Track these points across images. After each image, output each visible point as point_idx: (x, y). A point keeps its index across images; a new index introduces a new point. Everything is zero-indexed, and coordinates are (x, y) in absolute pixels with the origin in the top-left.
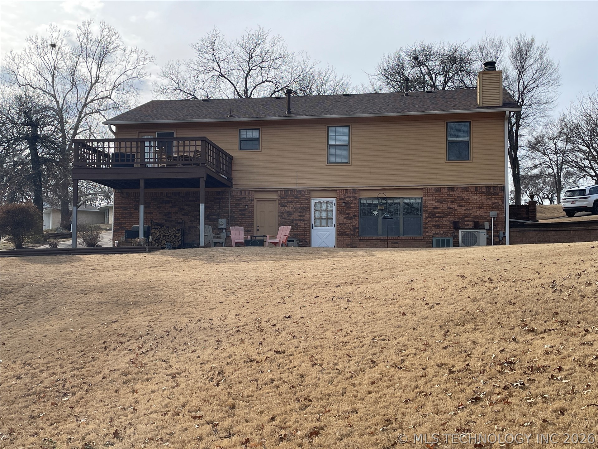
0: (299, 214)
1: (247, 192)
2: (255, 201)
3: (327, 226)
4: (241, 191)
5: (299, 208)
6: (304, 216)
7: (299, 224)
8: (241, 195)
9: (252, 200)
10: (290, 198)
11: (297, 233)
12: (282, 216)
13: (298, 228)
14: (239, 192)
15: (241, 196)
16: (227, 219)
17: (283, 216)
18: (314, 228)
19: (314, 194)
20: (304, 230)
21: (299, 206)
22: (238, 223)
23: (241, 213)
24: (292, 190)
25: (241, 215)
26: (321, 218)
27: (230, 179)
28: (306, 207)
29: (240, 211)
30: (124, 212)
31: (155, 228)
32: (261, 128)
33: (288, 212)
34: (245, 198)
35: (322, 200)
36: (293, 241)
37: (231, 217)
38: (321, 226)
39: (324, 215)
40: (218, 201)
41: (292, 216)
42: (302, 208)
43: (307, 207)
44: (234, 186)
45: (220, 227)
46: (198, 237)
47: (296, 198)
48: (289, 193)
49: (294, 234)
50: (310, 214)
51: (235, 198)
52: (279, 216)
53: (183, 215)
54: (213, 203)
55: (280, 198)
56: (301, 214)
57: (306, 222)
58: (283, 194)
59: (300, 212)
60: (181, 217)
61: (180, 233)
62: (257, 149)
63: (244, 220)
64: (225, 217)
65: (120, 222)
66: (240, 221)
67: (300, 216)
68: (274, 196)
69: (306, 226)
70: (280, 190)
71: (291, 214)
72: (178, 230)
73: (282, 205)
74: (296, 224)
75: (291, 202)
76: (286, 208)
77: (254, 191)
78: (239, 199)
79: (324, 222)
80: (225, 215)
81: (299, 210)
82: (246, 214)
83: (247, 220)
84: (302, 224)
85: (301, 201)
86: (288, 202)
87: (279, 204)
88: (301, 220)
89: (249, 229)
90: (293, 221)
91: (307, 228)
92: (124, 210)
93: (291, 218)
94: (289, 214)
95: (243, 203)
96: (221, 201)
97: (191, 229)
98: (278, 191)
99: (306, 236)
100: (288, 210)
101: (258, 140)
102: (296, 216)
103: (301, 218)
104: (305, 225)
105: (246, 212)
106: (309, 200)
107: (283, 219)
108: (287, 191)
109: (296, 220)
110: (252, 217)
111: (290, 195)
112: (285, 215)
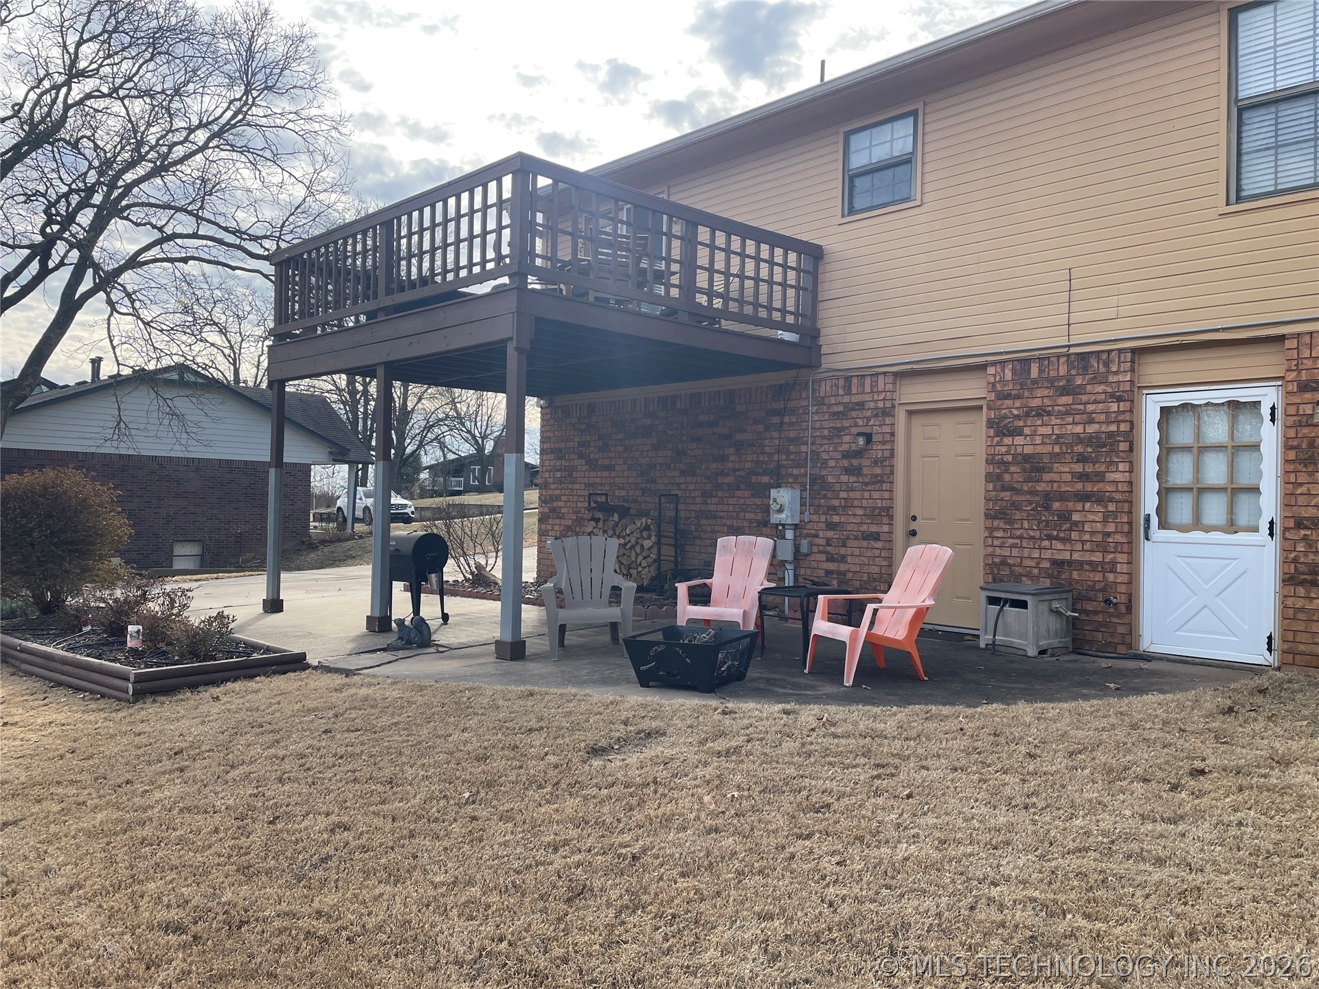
0: (1078, 468)
1: (868, 381)
2: (901, 415)
3: (1231, 527)
4: (848, 379)
5: (1078, 439)
6: (1100, 477)
7: (1076, 517)
8: (848, 392)
9: (888, 412)
10: (1039, 393)
11: (1067, 556)
12: (999, 477)
13: (1074, 535)
14: (842, 382)
15: (846, 399)
16: (803, 490)
17: (1007, 477)
18: (1156, 533)
19: (1155, 370)
20: (1103, 547)
21: (1079, 429)
22: (836, 503)
23: (845, 463)
24: (1045, 358)
25: (849, 471)
26: (1200, 491)
27: (811, 336)
28: (1110, 435)
29: (846, 455)
32: (919, 106)
33: (1027, 458)
34: (861, 406)
35: (1197, 397)
36: (1023, 605)
37: (813, 480)
38: (1197, 524)
39: (1215, 470)
40: (776, 420)
41: (1046, 477)
42: (1090, 440)
43: (1118, 433)
44: (826, 363)
45: (775, 518)
47: (1064, 391)
48: (1034, 372)
49: (1055, 563)
50: (1133, 468)
51: (830, 406)
52: (989, 477)
54: (761, 428)
55: (992, 396)
56: (1089, 468)
57: (1112, 507)
58: (1008, 375)
59: (1082, 459)
61: (653, 538)
62: (907, 199)
63: (857, 495)
64: (796, 482)
66: (843, 495)
67: (1084, 477)
68: (972, 389)
69: (1111, 528)
70: (994, 364)
71: (1040, 470)
72: (647, 528)
73: (1001, 428)
74: (1065, 516)
75: (1041, 412)
76: (1019, 440)
77: (896, 374)
78: (841, 409)
79: (1215, 509)
80: (796, 472)
81: (1079, 449)
82: (865, 471)
83: (866, 494)
84: (1091, 516)
85: (1090, 408)
86: (1027, 415)
87: (990, 424)
88: (1084, 497)
89: (874, 528)
90: (1048, 497)
91: (1119, 538)
93: (1041, 487)
94: (1033, 466)
95: (856, 425)
96: (786, 419)
98: (982, 367)
99: (1111, 577)
100: (1028, 450)
102: (1063, 475)
103: (1089, 487)
104: (1105, 521)
105: (866, 462)
106: (1129, 398)
107: (1004, 489)
108: (1022, 363)
109: (1063, 497)
110: (884, 479)
111: (1035, 382)
112: (1015, 474)
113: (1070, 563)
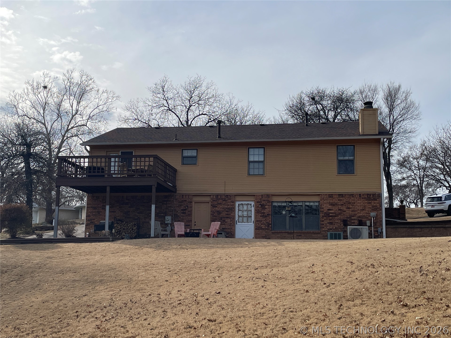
0: (226, 213)
1: (187, 196)
2: (193, 203)
3: (247, 222)
4: (183, 196)
6: (230, 214)
7: (226, 221)
8: (183, 197)
9: (191, 202)
10: (220, 201)
11: (224, 227)
12: (213, 214)
13: (226, 224)
14: (181, 196)
15: (182, 199)
16: (172, 217)
17: (214, 214)
18: (238, 223)
19: (237, 198)
20: (230, 225)
21: (227, 207)
22: (180, 219)
23: (182, 211)
24: (221, 195)
25: (183, 213)
26: (243, 217)
27: (175, 186)
28: (231, 208)
29: (182, 210)
30: (94, 210)
31: (117, 223)
32: (198, 148)
33: (218, 211)
34: (186, 201)
35: (243, 203)
36: (222, 234)
37: (175, 215)
38: (243, 222)
39: (245, 214)
40: (165, 202)
41: (221, 214)
42: (228, 208)
43: (233, 208)
44: (178, 192)
45: (166, 222)
46: (150, 230)
47: (224, 201)
48: (219, 197)
49: (223, 228)
50: (235, 213)
51: (178, 200)
52: (211, 214)
53: (138, 213)
54: (161, 204)
55: (212, 201)
56: (228, 213)
57: (232, 219)
58: (215, 197)
59: (227, 211)
60: (137, 215)
61: (136, 227)
62: (195, 164)
63: (185, 218)
64: (170, 215)
65: (91, 218)
66: (181, 218)
67: (227, 214)
68: (208, 199)
69: (231, 222)
70: (212, 195)
71: (220, 213)
72: (135, 225)
73: (213, 206)
74: (224, 221)
75: (220, 204)
76: (216, 208)
77: (193, 195)
78: (181, 201)
79: (245, 219)
80: (170, 213)
81: (226, 210)
82: (186, 213)
83: (187, 218)
84: (228, 221)
85: (228, 203)
86: (218, 204)
87: (211, 205)
88: (228, 218)
89: (188, 224)
90: (221, 218)
91: (233, 224)
92: (94, 209)
93: (220, 216)
94: (219, 212)
95: (184, 204)
96: (168, 202)
97: (145, 224)
98: (210, 195)
99: (231, 230)
100: (218, 210)
101: (196, 157)
102: (224, 214)
103: (228, 216)
104: (231, 221)
105: (186, 211)
106: (234, 202)
107: (214, 216)
108: (217, 195)
109: (224, 218)
110: (190, 215)
111: (219, 199)
112: (216, 214)
113: (225, 228)
